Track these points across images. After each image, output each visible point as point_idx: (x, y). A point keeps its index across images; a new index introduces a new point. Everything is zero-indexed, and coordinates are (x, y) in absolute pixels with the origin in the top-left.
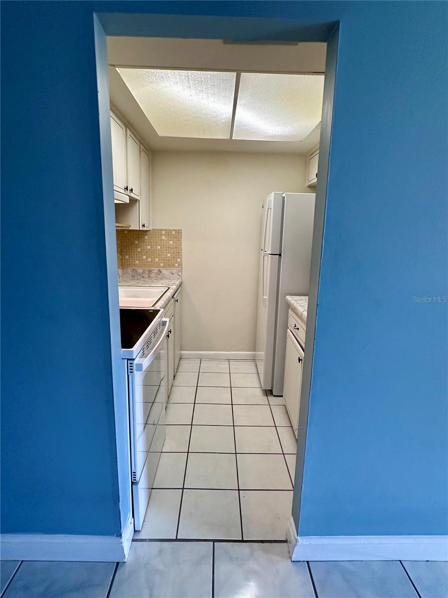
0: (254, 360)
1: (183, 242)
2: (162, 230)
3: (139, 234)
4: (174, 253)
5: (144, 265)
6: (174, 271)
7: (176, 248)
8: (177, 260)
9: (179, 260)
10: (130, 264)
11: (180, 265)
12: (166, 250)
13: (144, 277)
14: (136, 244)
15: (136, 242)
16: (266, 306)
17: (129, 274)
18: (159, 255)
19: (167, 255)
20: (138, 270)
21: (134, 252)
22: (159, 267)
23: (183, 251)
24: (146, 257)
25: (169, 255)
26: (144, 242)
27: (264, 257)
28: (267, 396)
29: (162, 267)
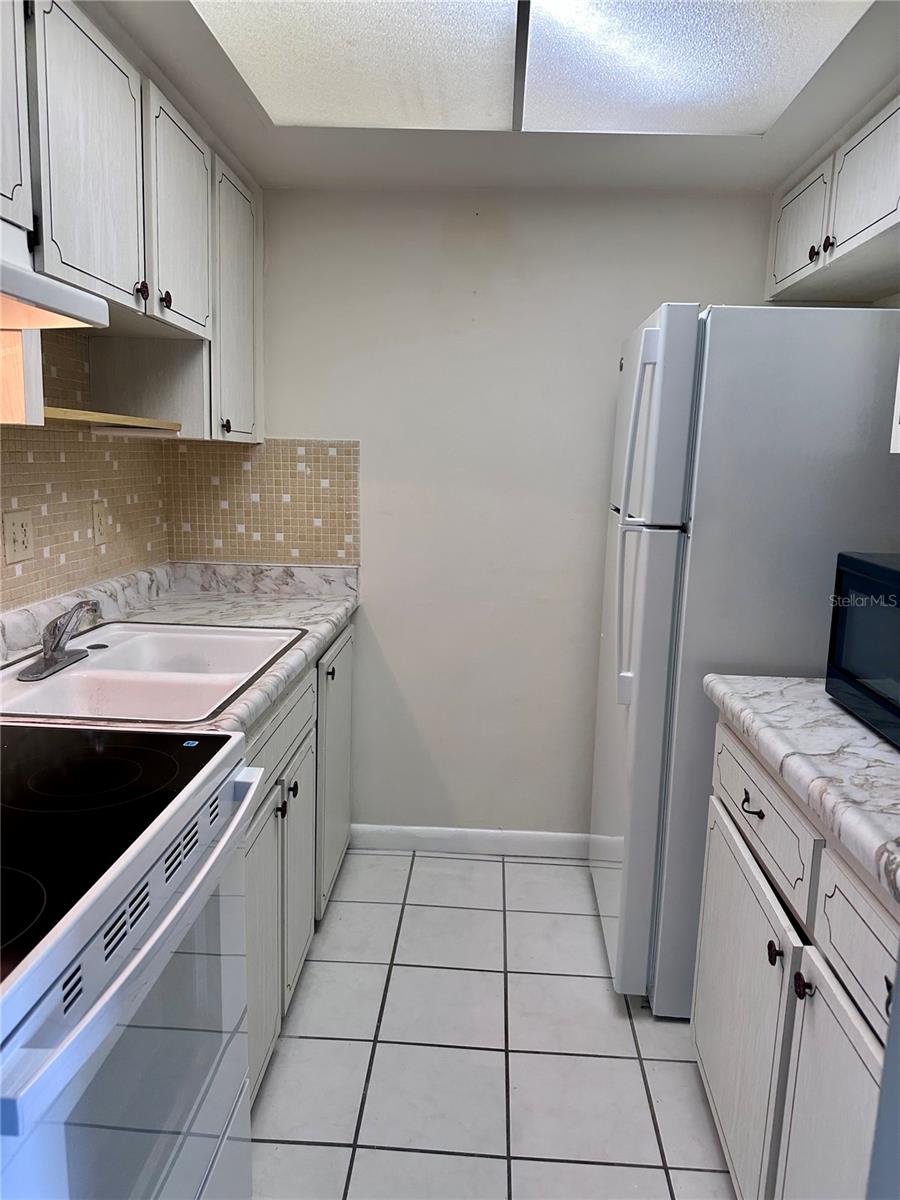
0: (584, 859)
1: (360, 484)
2: (294, 444)
3: (223, 457)
4: (333, 516)
5: (241, 552)
6: (334, 572)
7: (340, 501)
8: (341, 539)
9: (348, 539)
10: (195, 551)
11: (354, 553)
12: (309, 508)
13: (238, 591)
14: (216, 487)
15: (216, 481)
16: (628, 706)
17: (192, 581)
18: (286, 522)
19: (311, 523)
20: (218, 569)
21: (209, 512)
22: (285, 561)
23: (362, 512)
24: (247, 529)
25: (318, 522)
26: (239, 482)
27: (624, 534)
28: (630, 1017)
29: (293, 560)
